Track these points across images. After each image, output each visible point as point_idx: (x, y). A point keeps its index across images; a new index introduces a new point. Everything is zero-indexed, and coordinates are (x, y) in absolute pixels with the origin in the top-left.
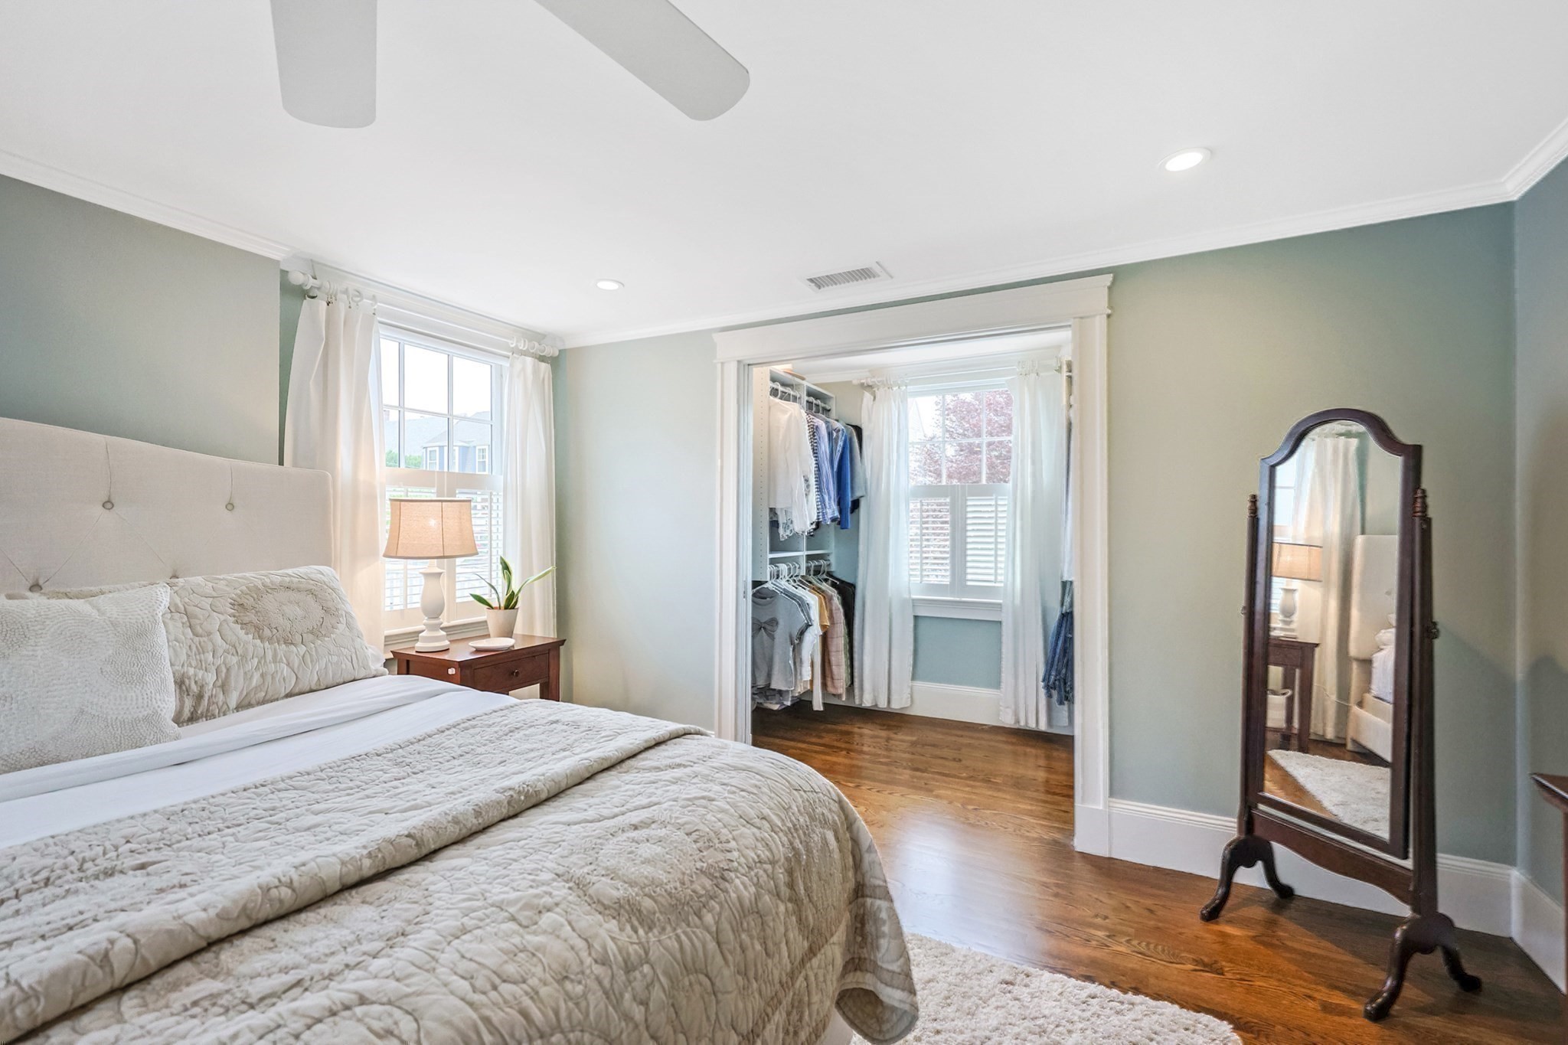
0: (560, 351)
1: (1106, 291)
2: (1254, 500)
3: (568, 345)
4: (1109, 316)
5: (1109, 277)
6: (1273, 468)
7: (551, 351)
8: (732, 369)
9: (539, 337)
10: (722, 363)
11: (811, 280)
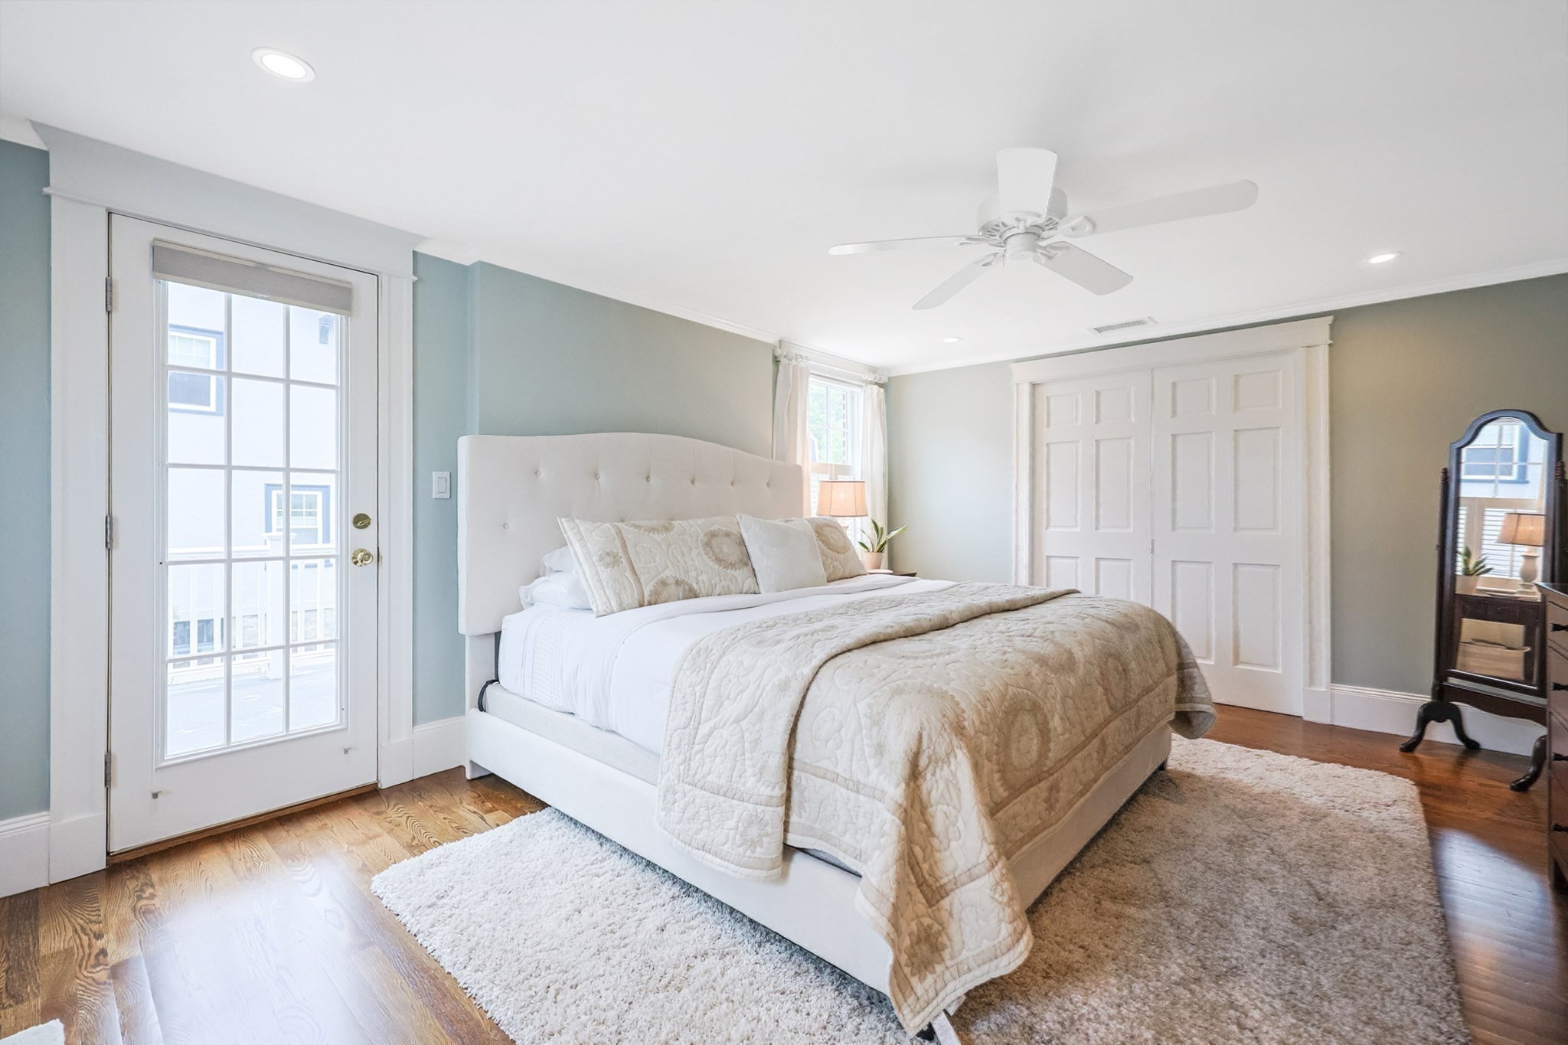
0: (889, 378)
1: (1328, 327)
2: (1445, 472)
3: (892, 375)
4: (1330, 345)
5: (1330, 319)
6: (1459, 450)
7: (884, 380)
8: (1026, 390)
9: (874, 370)
10: (1017, 384)
11: (1095, 329)
